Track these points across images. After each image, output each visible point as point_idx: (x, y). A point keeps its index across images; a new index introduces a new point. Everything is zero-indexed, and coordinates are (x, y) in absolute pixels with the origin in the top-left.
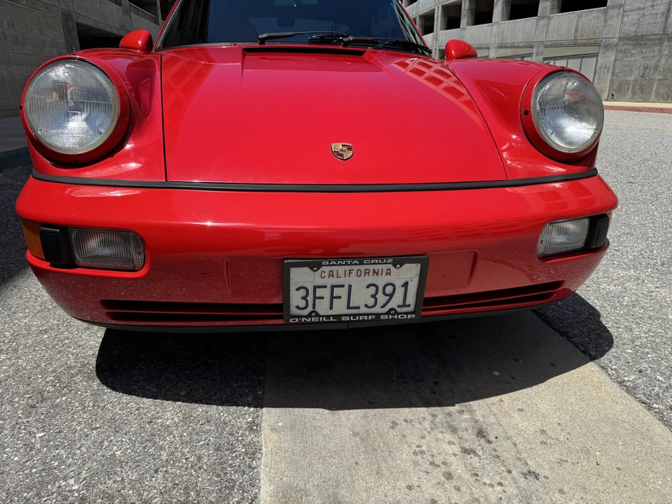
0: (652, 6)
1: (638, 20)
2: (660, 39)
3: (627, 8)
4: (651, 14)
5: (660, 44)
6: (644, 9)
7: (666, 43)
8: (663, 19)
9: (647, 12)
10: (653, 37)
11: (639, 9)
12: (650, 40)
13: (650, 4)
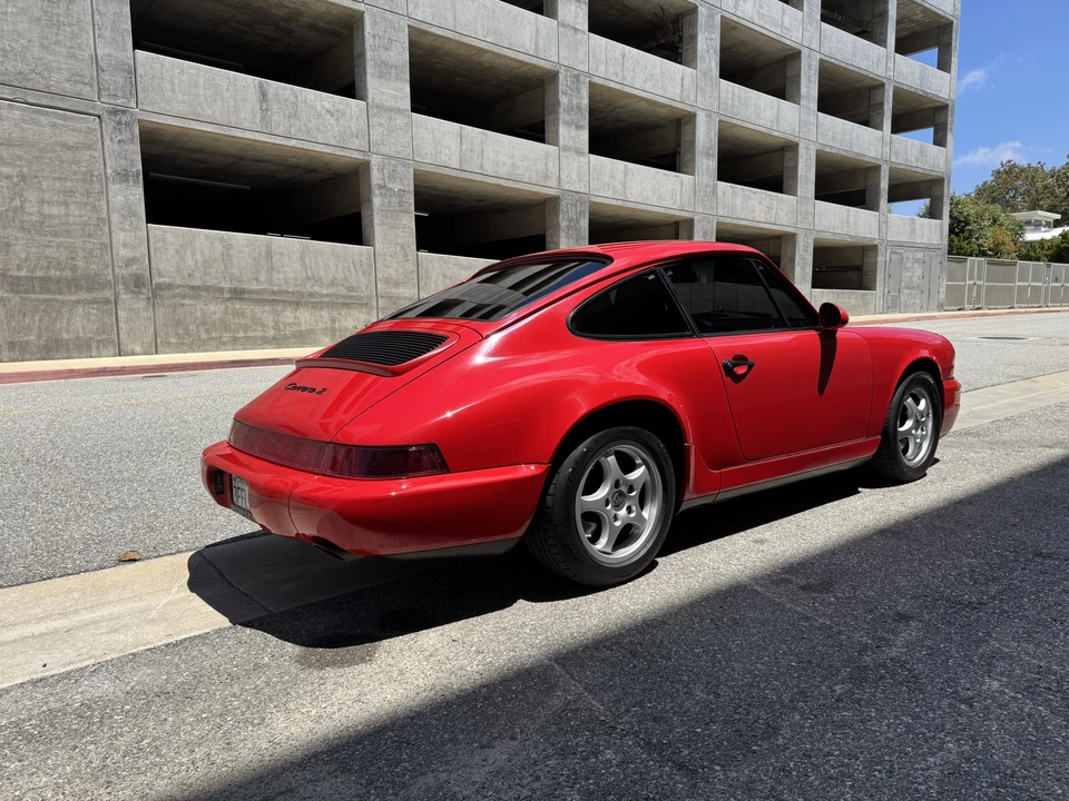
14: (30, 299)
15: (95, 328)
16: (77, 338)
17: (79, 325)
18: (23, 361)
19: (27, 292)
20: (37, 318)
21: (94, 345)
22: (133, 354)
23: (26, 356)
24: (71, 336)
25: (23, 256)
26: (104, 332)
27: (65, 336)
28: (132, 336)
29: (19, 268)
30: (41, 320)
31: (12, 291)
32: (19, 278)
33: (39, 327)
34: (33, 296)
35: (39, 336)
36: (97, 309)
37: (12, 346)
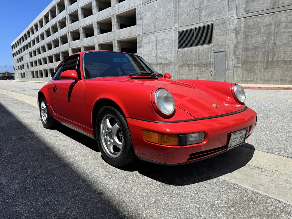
0: (152, 54)
1: (148, 58)
2: (156, 64)
3: (144, 54)
4: (152, 57)
5: (157, 66)
6: (149, 55)
7: (158, 66)
8: (156, 58)
9: (151, 56)
10: (154, 64)
11: (148, 55)
12: (153, 65)
13: (151, 53)
14: (289, 67)
18: (284, 84)
19: (288, 65)
20: (290, 72)
23: (285, 83)
25: (289, 54)
29: (288, 58)
31: (285, 65)
32: (287, 61)
33: (290, 75)
34: (290, 66)
35: (290, 78)
37: (282, 80)
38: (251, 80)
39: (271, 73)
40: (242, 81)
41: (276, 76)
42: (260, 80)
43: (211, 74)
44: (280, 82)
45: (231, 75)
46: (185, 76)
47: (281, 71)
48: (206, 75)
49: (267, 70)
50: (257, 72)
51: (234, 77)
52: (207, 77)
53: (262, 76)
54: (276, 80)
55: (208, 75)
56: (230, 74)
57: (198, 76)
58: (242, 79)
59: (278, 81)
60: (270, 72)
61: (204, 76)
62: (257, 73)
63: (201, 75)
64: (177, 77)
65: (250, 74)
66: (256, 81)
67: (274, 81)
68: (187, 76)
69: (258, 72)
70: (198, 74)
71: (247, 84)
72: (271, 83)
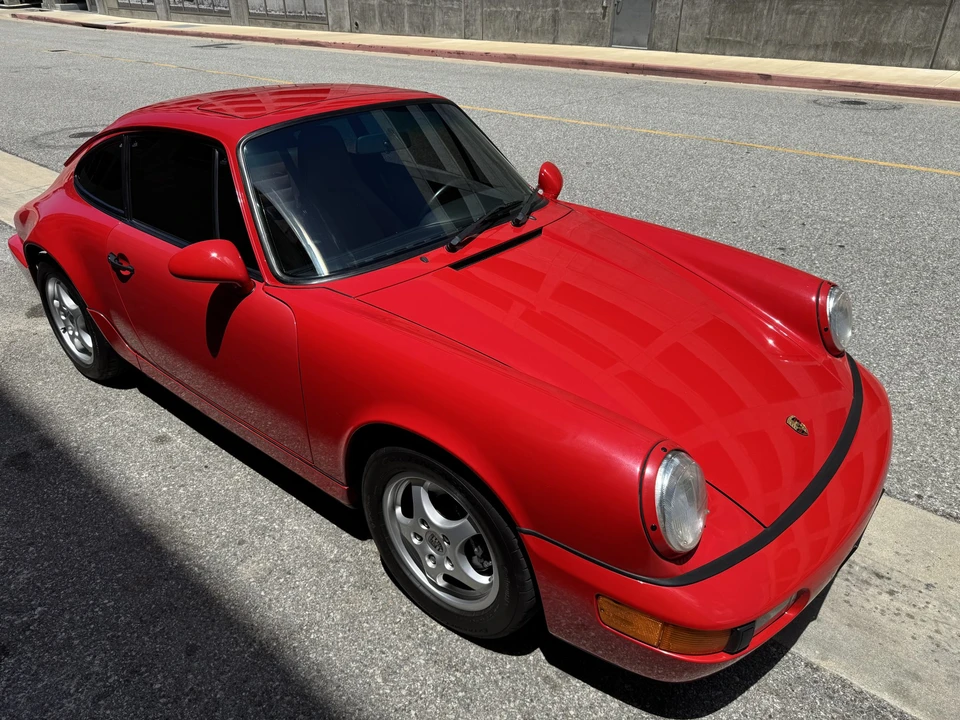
15: (917, 33)
16: (895, 44)
17: (903, 28)
18: (839, 62)
20: (866, 20)
21: (909, 53)
22: (946, 68)
23: (844, 58)
24: (891, 41)
26: (924, 39)
27: (885, 40)
28: (953, 46)
30: (868, 22)
33: (865, 28)
35: (862, 38)
36: (928, 12)
37: (836, 45)
38: (738, 39)
39: (805, 17)
40: (708, 40)
41: (821, 32)
42: (766, 42)
43: (605, 8)
44: (828, 53)
45: (673, 15)
46: (511, 9)
47: (838, 13)
48: (587, 12)
49: (797, 6)
50: (762, 10)
51: (682, 26)
52: (589, 18)
53: (777, 28)
54: (818, 46)
55: (592, 11)
56: (669, 11)
57: (556, 11)
58: (709, 33)
59: (824, 50)
60: (804, 13)
61: (578, 15)
62: (762, 16)
63: (567, 8)
64: (480, 11)
65: (736, 16)
66: (754, 46)
67: (810, 48)
68: (518, 9)
69: (765, 12)
70: (557, 6)
71: (724, 54)
72: (799, 56)
